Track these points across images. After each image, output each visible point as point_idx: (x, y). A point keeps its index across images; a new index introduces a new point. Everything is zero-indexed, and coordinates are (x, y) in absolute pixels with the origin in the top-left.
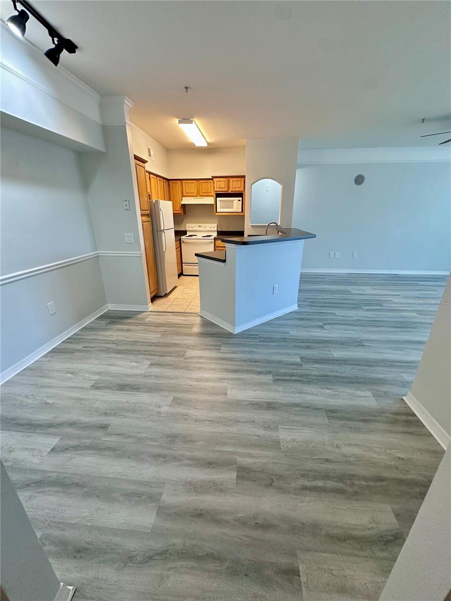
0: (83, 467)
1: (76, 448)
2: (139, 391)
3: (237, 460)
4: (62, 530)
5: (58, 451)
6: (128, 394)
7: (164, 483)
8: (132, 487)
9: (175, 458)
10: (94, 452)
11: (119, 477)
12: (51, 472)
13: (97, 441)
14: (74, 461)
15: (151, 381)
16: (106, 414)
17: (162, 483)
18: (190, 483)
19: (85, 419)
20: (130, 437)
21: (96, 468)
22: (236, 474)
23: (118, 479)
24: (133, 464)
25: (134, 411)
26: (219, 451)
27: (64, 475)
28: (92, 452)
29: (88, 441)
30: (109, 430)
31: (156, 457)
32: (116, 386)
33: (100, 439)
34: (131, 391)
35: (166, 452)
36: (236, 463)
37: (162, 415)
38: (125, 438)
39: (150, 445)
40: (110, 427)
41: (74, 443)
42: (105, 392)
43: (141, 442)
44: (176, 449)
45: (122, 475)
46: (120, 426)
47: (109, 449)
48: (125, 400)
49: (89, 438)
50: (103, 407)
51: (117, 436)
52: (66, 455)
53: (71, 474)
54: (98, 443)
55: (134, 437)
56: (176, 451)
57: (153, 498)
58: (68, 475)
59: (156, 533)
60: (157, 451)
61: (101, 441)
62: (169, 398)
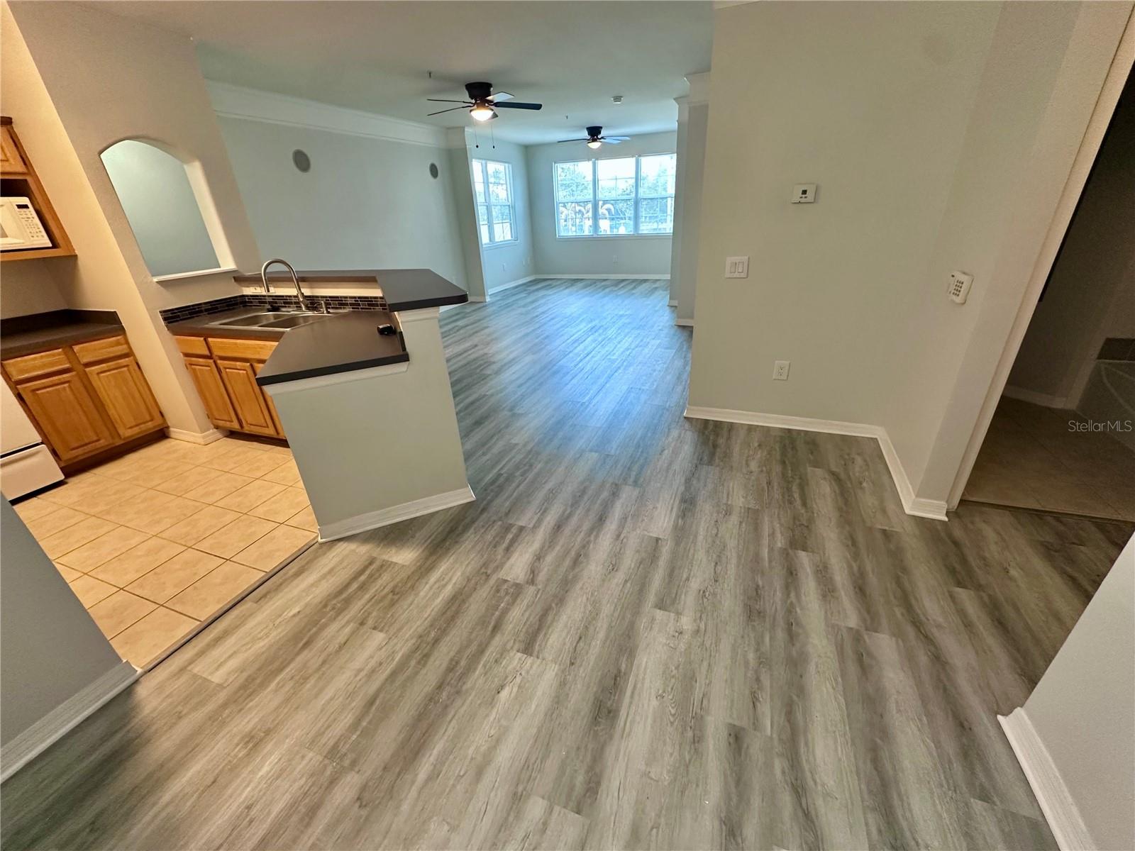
0: (840, 760)
1: (799, 790)
2: (627, 674)
3: (780, 548)
4: (950, 762)
5: (816, 837)
6: (632, 697)
7: (833, 626)
8: (852, 668)
9: (790, 610)
10: (802, 745)
11: (841, 688)
12: (869, 834)
13: (776, 742)
14: (831, 783)
15: (595, 649)
16: (698, 740)
17: (833, 629)
18: (824, 596)
19: (712, 794)
20: (758, 680)
21: (834, 732)
22: (800, 551)
23: (844, 689)
24: (812, 668)
25: (689, 679)
26: (770, 561)
27: (866, 796)
28: (802, 749)
29: (778, 765)
30: (744, 723)
31: (792, 637)
32: (596, 732)
33: (771, 738)
34: (622, 692)
35: (781, 622)
36: (785, 549)
37: (702, 626)
38: (761, 688)
39: (771, 646)
40: (736, 723)
41: (786, 800)
42: (617, 758)
43: (766, 659)
44: (774, 608)
45: (837, 684)
46: (732, 701)
47: (789, 714)
48: (655, 703)
49: (768, 766)
50: (671, 755)
51: (758, 704)
52: (822, 810)
53: (859, 780)
54: (780, 740)
55: (757, 672)
56: (776, 608)
57: (857, 637)
58: (863, 786)
59: (898, 634)
60: (781, 635)
61: (774, 736)
62: (658, 617)
